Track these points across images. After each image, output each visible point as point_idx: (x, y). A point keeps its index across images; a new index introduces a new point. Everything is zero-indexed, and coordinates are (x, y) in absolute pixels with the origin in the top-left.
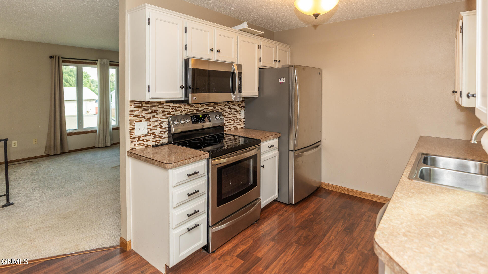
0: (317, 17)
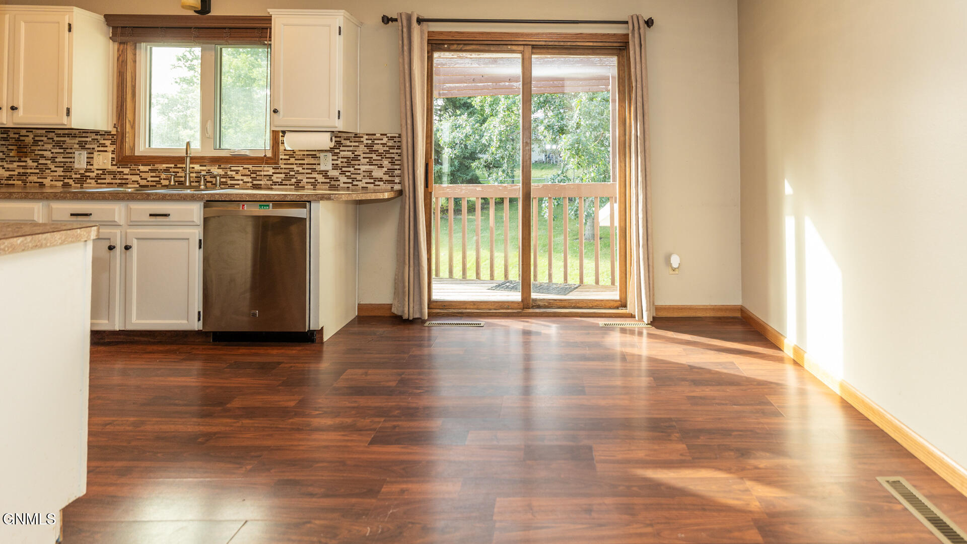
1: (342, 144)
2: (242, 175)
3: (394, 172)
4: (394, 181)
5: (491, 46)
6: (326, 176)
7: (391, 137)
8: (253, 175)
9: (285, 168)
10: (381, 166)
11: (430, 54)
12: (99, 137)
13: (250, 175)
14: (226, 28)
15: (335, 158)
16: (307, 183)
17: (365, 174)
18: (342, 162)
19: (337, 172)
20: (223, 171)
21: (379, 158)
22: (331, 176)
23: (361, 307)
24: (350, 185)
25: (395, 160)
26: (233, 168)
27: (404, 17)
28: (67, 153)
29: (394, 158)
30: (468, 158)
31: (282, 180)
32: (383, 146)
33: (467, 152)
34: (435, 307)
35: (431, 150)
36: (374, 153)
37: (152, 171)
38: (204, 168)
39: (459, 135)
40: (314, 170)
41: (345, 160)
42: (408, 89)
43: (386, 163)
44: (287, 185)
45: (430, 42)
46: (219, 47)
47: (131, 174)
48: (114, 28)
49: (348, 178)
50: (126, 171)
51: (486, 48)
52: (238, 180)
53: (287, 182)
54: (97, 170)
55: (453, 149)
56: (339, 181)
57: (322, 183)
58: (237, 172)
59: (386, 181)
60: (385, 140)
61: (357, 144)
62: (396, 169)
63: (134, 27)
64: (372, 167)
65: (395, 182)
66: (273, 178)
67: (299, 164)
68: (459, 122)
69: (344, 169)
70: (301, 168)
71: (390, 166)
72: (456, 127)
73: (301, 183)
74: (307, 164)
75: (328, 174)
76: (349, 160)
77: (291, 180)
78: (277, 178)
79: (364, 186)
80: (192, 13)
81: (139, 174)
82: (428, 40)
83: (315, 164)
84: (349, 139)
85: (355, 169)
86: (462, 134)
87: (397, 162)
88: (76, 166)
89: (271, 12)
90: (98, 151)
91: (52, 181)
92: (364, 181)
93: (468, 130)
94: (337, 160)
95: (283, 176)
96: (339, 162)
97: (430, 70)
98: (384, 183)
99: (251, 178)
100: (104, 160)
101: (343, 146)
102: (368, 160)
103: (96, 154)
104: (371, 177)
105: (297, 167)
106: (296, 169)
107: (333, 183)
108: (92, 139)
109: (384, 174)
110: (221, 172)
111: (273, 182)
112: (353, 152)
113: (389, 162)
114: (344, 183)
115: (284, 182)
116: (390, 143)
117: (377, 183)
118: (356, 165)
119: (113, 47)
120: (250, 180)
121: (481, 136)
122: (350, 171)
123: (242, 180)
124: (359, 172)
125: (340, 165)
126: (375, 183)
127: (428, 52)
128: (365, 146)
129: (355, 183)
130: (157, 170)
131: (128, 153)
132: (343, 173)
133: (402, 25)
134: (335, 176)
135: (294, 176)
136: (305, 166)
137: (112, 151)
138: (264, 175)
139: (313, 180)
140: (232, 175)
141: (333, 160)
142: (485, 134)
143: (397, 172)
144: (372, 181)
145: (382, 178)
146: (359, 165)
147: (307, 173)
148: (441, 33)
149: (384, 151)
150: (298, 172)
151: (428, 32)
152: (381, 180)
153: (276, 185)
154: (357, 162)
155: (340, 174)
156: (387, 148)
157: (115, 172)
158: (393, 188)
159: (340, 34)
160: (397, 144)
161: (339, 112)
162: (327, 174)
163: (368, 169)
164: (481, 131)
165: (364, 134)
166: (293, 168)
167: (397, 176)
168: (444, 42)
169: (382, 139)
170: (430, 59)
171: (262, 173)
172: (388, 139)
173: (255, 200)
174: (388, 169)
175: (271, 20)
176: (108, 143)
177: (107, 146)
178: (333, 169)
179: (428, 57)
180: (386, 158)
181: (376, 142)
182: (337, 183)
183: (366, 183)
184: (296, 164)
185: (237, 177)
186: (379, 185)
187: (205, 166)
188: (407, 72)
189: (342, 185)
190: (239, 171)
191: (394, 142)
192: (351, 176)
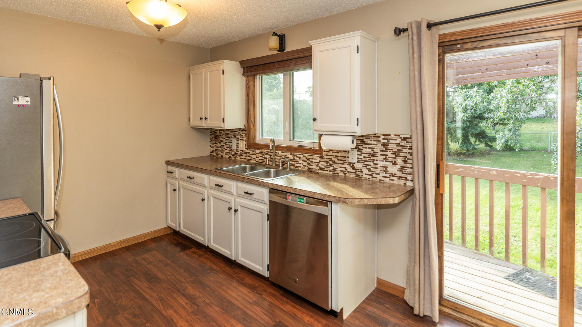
0: (160, 29)
1: (364, 142)
2: (302, 161)
3: (407, 170)
4: (406, 178)
5: (515, 37)
6: (353, 168)
7: (404, 138)
8: (308, 161)
9: (326, 158)
10: (395, 164)
11: (441, 57)
12: (240, 132)
13: (307, 161)
14: (291, 59)
15: (359, 153)
16: (340, 171)
17: (382, 169)
18: (364, 157)
19: (361, 165)
20: (292, 156)
21: (394, 156)
22: (357, 167)
23: (380, 282)
24: (370, 177)
25: (408, 159)
26: (298, 155)
27: (414, 25)
28: (230, 140)
29: (406, 157)
30: (477, 118)
31: (325, 167)
32: (397, 146)
33: (476, 114)
34: (446, 305)
35: (443, 152)
36: (390, 152)
37: (261, 153)
38: (283, 154)
39: (470, 103)
40: (345, 161)
41: (367, 155)
42: (418, 96)
43: (399, 161)
44: (327, 171)
45: (440, 45)
46: (291, 72)
47: (253, 154)
48: (244, 68)
49: (369, 171)
50: (251, 152)
51: (509, 40)
52: (300, 164)
53: (328, 169)
54: (240, 150)
55: (465, 113)
56: (362, 172)
57: (350, 172)
58: (300, 158)
59: (399, 177)
60: (398, 140)
61: (375, 143)
62: (408, 168)
63: (251, 66)
64: (388, 163)
65: (408, 179)
66: (319, 165)
67: (336, 156)
68: (469, 93)
69: (366, 163)
70: (336, 159)
71: (402, 164)
72: (467, 97)
73: (336, 170)
74: (340, 156)
75: (355, 165)
76: (369, 156)
77: (330, 168)
78: (322, 165)
79: (381, 179)
80: (276, 52)
81: (256, 155)
82: (439, 43)
83: (345, 157)
84: (370, 138)
85: (374, 164)
86: (473, 101)
87: (409, 161)
88: (233, 148)
89: (312, 43)
90: (241, 140)
91: (225, 155)
92: (382, 175)
93: (478, 99)
94: (361, 155)
95: (325, 164)
96: (362, 157)
97: (441, 73)
98: (398, 179)
99: (307, 163)
100: (242, 145)
101: (365, 144)
102: (384, 157)
103: (240, 141)
104: (387, 172)
105: (334, 158)
106: (333, 159)
107: (358, 173)
108: (238, 133)
109: (398, 171)
110: (291, 157)
111: (320, 168)
112: (373, 149)
113: (402, 161)
114: (366, 174)
115: (326, 169)
116: (403, 143)
117: (392, 178)
118: (375, 160)
119: (244, 79)
120: (307, 165)
121: (489, 104)
122: (370, 165)
123: (302, 164)
124: (377, 166)
125: (363, 159)
126: (390, 178)
127: (439, 55)
128: (382, 145)
129: (374, 175)
130: (263, 153)
131: (251, 141)
132: (365, 166)
133: (412, 34)
134: (359, 168)
135: (332, 164)
136: (339, 158)
137: (246, 140)
138: (315, 162)
139: (344, 170)
140: (297, 160)
141: (358, 155)
142: (493, 102)
143: (409, 170)
144: (388, 175)
145: (396, 174)
146: (377, 160)
147: (340, 164)
148: (453, 34)
149: (398, 150)
150: (334, 162)
151: (440, 35)
152: (395, 175)
153: (321, 170)
154: (375, 158)
155: (363, 166)
156: (401, 148)
157: (246, 152)
158: (406, 184)
159: (358, 52)
160: (409, 145)
161: (358, 119)
162: (353, 165)
163: (385, 165)
164: (488, 99)
165: (381, 134)
166: (331, 159)
167: (409, 174)
168: (457, 42)
169: (396, 140)
170: (441, 61)
171: (313, 161)
172: (402, 140)
173: (295, 193)
174: (401, 167)
175: (311, 49)
176: (244, 135)
177: (243, 137)
178: (358, 162)
179: (440, 61)
180: (399, 156)
181: (391, 141)
182: (361, 174)
183: (383, 177)
184: (333, 156)
185: (300, 162)
186: (394, 180)
187: (284, 152)
188: (417, 78)
189: (365, 176)
190: (301, 157)
191: (407, 142)
192: (371, 169)
